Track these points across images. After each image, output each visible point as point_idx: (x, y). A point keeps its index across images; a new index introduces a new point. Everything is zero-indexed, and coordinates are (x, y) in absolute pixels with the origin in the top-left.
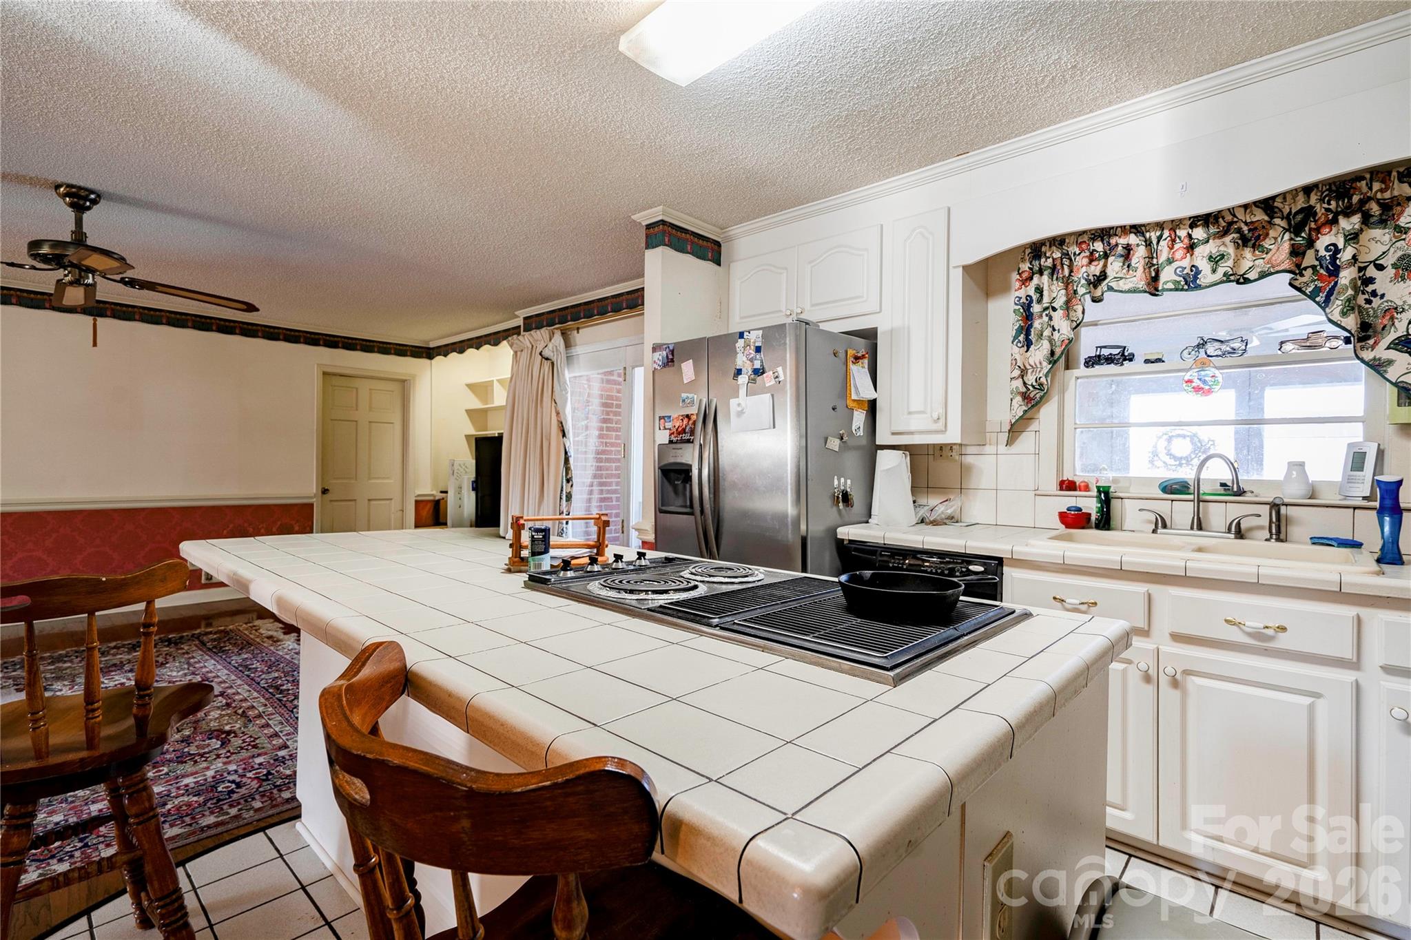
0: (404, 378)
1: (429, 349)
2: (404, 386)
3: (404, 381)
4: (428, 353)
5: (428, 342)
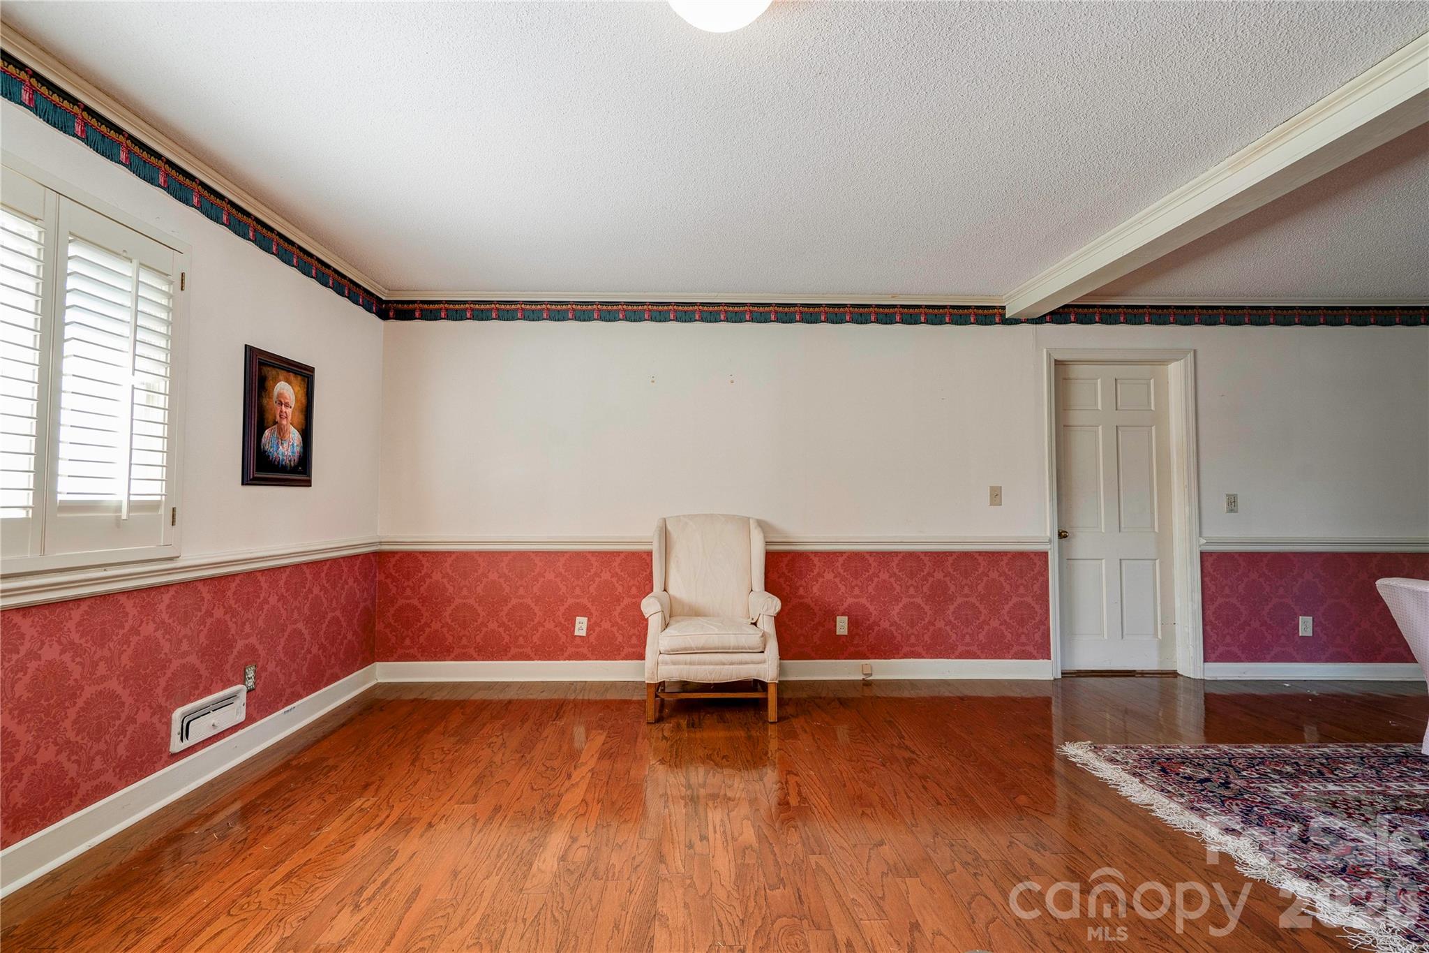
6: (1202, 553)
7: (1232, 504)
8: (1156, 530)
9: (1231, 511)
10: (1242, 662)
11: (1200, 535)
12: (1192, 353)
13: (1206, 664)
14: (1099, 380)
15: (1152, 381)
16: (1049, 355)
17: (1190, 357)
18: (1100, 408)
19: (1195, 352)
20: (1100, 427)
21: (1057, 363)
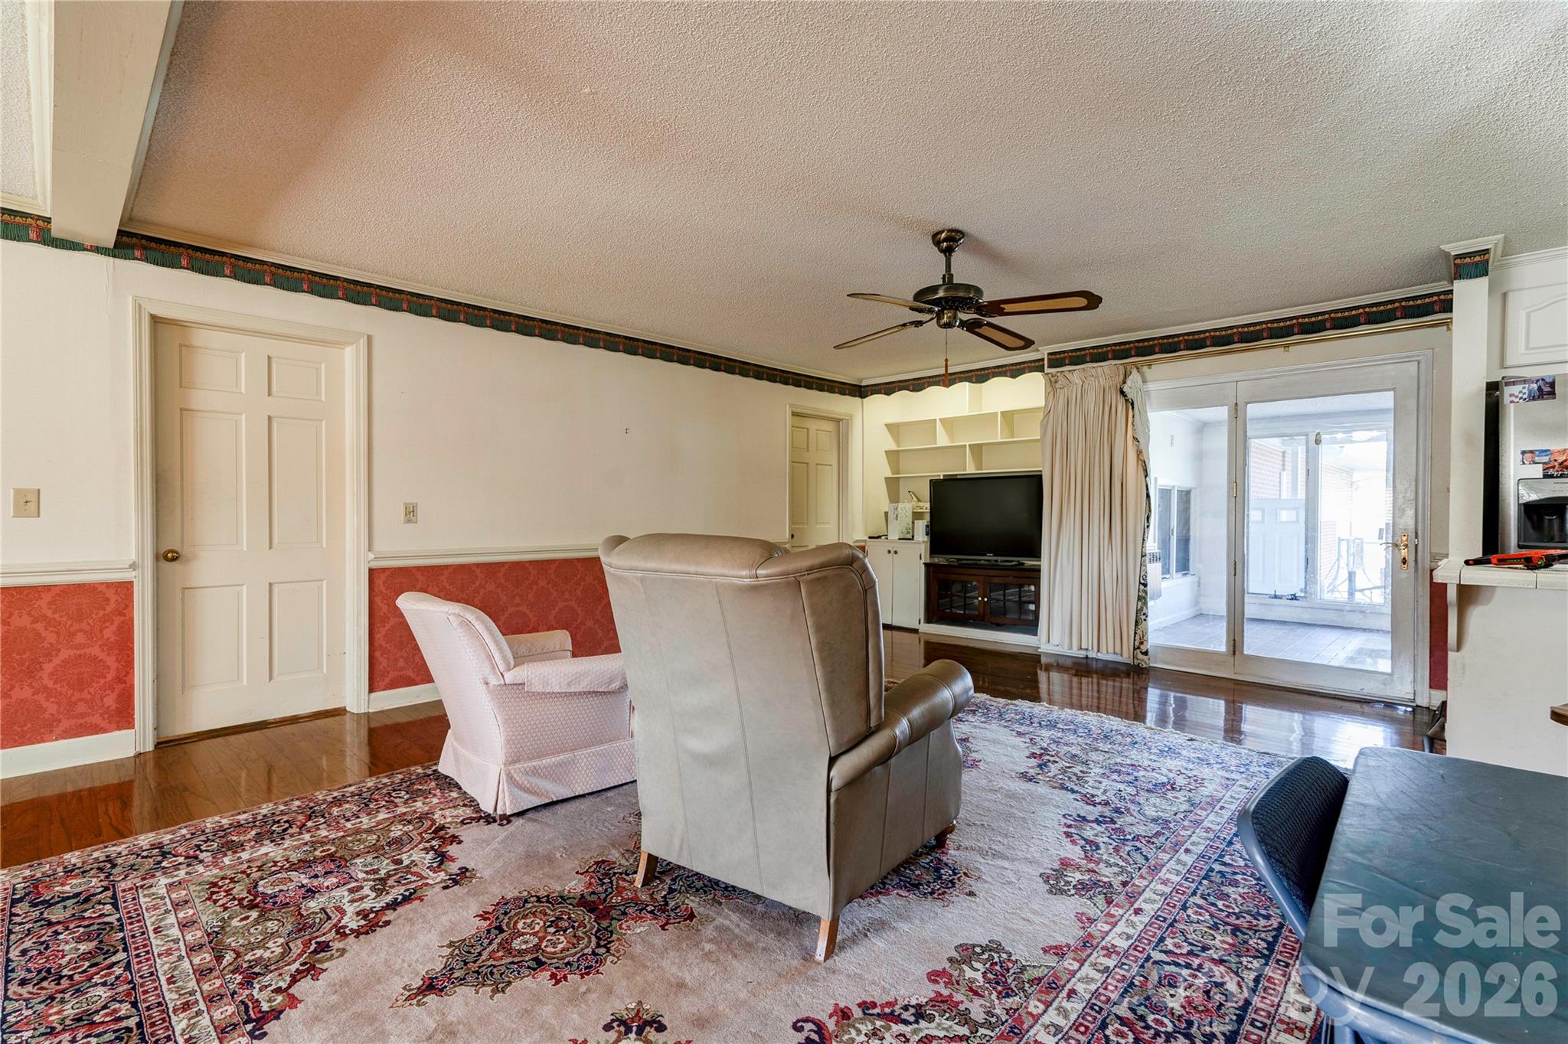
0: (839, 417)
1: (861, 387)
2: (841, 426)
3: (838, 421)
4: (860, 391)
5: (861, 381)
6: (371, 571)
7: (411, 512)
8: (324, 545)
9: (409, 521)
10: (417, 684)
11: (370, 549)
12: (366, 338)
13: (373, 695)
14: (243, 355)
15: (323, 365)
16: (139, 308)
17: (363, 342)
18: (243, 391)
19: (369, 338)
20: (243, 416)
21: (155, 320)
